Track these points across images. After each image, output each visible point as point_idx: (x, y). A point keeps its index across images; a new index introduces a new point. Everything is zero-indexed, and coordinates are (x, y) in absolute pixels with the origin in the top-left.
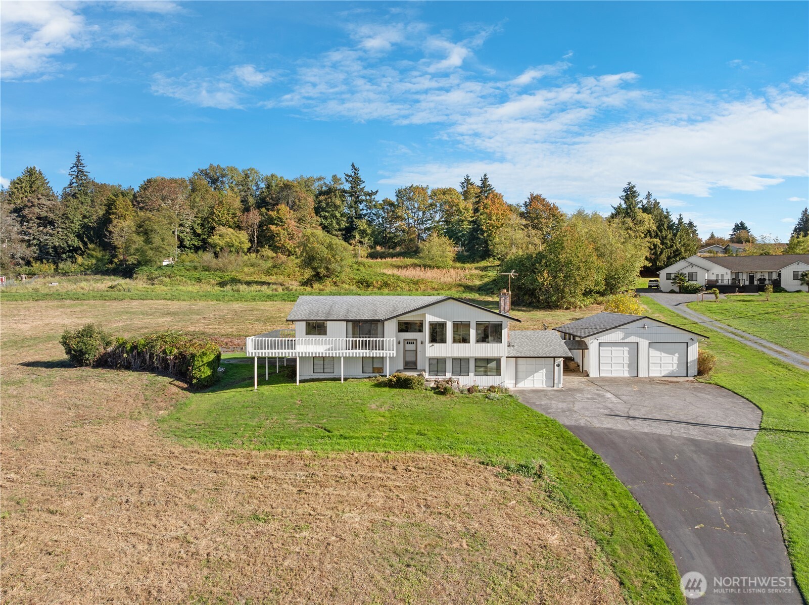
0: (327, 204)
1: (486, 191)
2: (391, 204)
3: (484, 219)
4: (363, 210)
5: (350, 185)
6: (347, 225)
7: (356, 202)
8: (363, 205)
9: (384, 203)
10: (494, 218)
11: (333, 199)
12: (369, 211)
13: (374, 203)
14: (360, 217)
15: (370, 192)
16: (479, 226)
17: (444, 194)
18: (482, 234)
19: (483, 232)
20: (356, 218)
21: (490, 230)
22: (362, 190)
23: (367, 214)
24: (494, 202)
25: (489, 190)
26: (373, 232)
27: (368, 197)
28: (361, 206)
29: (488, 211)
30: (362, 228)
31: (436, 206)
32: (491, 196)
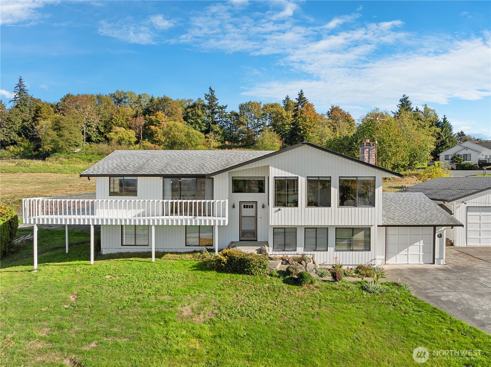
0: (193, 114)
1: (302, 102)
2: (236, 115)
3: (301, 121)
4: (217, 118)
5: (208, 102)
6: (206, 128)
7: (212, 113)
8: (217, 115)
9: (232, 114)
10: (308, 120)
11: (197, 110)
12: (221, 120)
13: (225, 114)
14: (215, 123)
15: (222, 106)
16: (297, 126)
17: (272, 107)
18: (300, 132)
19: (300, 130)
20: (212, 124)
21: (305, 129)
22: (216, 105)
23: (219, 121)
24: (307, 109)
25: (304, 101)
26: (224, 133)
27: (220, 110)
28: (216, 116)
29: (304, 116)
30: (216, 130)
31: (266, 115)
32: (306, 105)
